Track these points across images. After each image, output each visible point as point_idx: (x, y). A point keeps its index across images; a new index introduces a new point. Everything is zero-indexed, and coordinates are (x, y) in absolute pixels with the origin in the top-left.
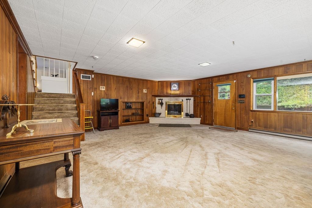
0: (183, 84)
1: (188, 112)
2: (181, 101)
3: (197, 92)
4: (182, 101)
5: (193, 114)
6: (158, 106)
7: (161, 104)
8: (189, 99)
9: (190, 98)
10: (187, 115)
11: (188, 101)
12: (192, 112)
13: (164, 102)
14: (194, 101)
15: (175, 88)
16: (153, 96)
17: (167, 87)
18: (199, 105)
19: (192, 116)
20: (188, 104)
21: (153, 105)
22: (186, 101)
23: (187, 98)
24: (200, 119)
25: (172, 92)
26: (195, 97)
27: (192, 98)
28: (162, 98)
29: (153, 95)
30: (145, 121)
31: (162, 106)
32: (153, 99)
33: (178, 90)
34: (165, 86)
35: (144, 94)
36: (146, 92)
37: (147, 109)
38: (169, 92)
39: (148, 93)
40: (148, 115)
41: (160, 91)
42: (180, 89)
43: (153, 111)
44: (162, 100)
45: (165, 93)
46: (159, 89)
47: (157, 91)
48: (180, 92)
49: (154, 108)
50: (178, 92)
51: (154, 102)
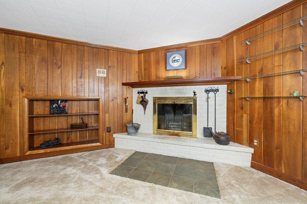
0: (198, 51)
1: (211, 125)
2: (192, 95)
3: (238, 68)
4: (195, 94)
5: (225, 132)
6: (137, 108)
7: (144, 102)
8: (213, 90)
9: (215, 87)
10: (208, 133)
11: (211, 94)
12: (222, 127)
13: (149, 97)
14: (230, 93)
15: (176, 65)
16: (124, 84)
17: (157, 63)
18: (247, 105)
19: (222, 138)
20: (212, 102)
21: (124, 104)
22: (206, 94)
23: (208, 87)
24: (252, 150)
25: (171, 74)
26: (230, 83)
27: (223, 88)
28: (145, 89)
29: (124, 82)
30: (103, 143)
31: (145, 108)
32: (125, 93)
33: (184, 67)
34: (152, 62)
35: (100, 80)
36: (105, 76)
37: (107, 115)
38: (163, 74)
39: (110, 78)
40: (112, 128)
41: (142, 73)
42: (188, 65)
43: (125, 118)
44: (147, 93)
45: (153, 78)
46: (142, 69)
47: (135, 73)
48: (189, 72)
49: (126, 111)
50: (183, 74)
51: (128, 98)
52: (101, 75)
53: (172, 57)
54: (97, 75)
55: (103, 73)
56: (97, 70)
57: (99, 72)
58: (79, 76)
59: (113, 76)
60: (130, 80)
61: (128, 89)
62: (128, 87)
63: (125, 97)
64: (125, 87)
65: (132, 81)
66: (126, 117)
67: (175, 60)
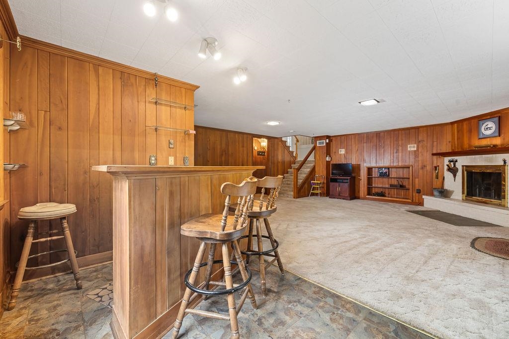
2: (502, 163)
4: (505, 163)
6: (448, 176)
7: (453, 171)
13: (459, 165)
15: (488, 133)
16: (433, 154)
17: (470, 131)
21: (434, 171)
25: (484, 142)
28: (455, 158)
29: (435, 152)
30: (412, 200)
31: (455, 176)
32: (435, 162)
33: (497, 134)
34: (465, 131)
35: (411, 153)
36: (415, 149)
37: (417, 180)
38: (477, 143)
39: (420, 150)
40: (421, 190)
41: (455, 142)
42: (503, 131)
43: (434, 183)
44: (456, 161)
45: (466, 147)
46: (455, 139)
47: (448, 143)
48: (504, 139)
49: (437, 178)
50: (498, 141)
51: (438, 166)
52: (412, 149)
53: (484, 125)
54: (409, 149)
55: (414, 147)
56: (409, 146)
57: (410, 147)
58: (395, 151)
59: (423, 149)
60: (440, 150)
61: (438, 159)
62: (438, 156)
63: (435, 165)
64: (435, 157)
65: (444, 151)
66: (437, 183)
67: (487, 128)
